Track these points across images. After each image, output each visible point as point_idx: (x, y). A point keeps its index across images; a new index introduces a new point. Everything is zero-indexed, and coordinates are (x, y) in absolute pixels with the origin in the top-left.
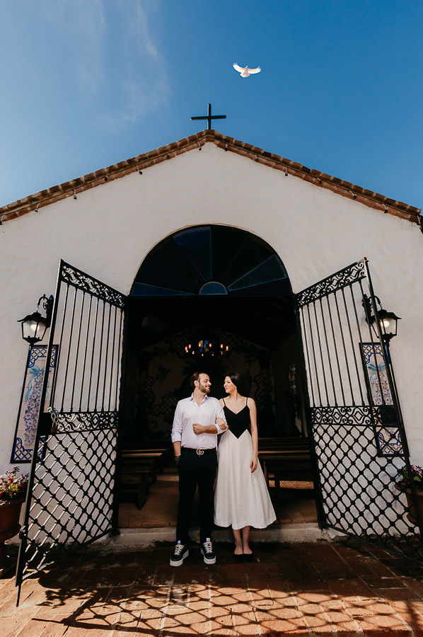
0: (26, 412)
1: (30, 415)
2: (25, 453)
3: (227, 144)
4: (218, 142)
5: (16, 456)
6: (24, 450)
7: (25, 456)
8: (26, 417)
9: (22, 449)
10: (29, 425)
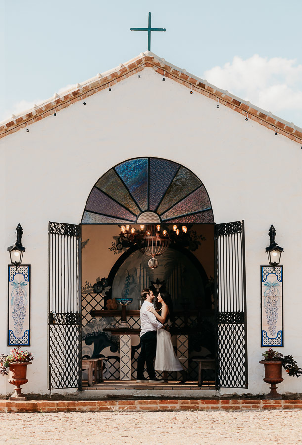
0: (13, 313)
1: (17, 315)
2: (17, 340)
3: (165, 70)
4: (157, 69)
5: (10, 342)
6: (16, 338)
7: (16, 342)
8: (14, 316)
9: (14, 337)
10: (16, 322)
